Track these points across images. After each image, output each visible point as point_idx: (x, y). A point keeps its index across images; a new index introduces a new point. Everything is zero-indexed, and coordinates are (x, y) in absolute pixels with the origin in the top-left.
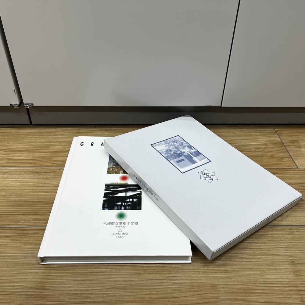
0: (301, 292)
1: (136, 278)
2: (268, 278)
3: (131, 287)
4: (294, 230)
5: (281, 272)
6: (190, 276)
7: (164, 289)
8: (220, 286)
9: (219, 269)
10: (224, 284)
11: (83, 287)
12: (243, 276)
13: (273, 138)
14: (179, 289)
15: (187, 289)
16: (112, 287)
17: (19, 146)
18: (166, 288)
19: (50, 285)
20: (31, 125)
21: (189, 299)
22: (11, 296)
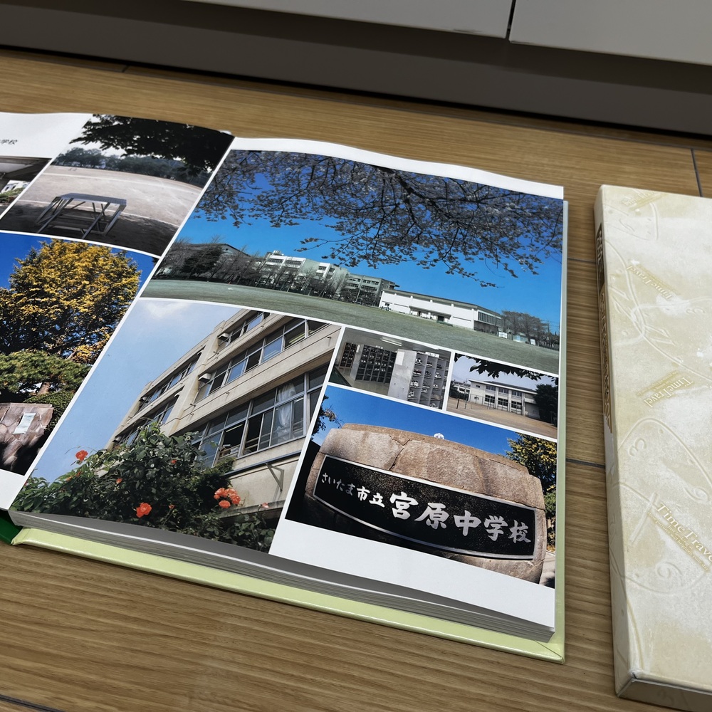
7: (29, 588)
8: (229, 621)
10: (246, 619)
13: (673, 176)
14: (77, 599)
15: (107, 604)
21: (91, 640)
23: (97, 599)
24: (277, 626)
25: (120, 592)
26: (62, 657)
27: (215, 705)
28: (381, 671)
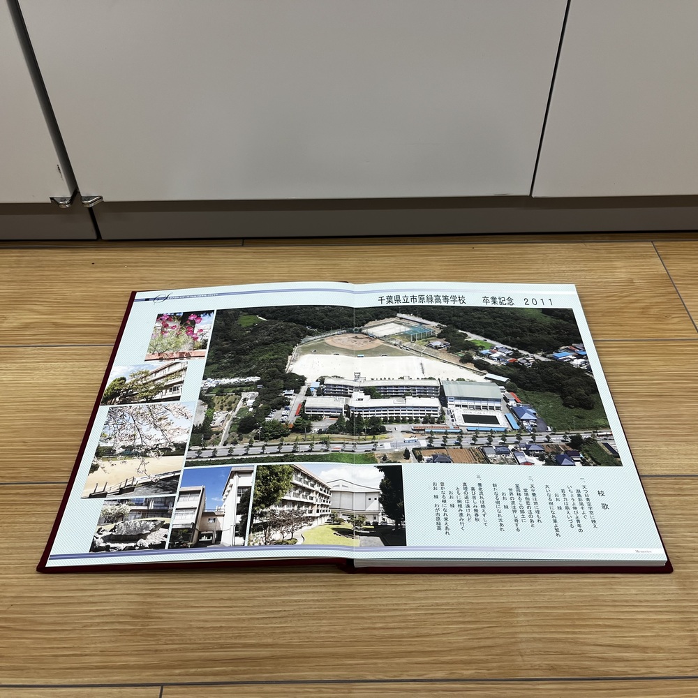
0: (691, 623)
1: (342, 594)
2: (622, 593)
3: (332, 612)
4: (685, 486)
6: (457, 590)
7: (401, 618)
8: (520, 611)
10: (528, 607)
11: (231, 614)
12: (570, 589)
13: (648, 265)
14: (431, 618)
15: (449, 617)
16: (291, 613)
17: (76, 293)
18: (405, 615)
19: (162, 608)
20: (98, 240)
21: (452, 639)
22: (83, 632)
23: (443, 616)
24: (547, 607)
25: (453, 609)
26: (441, 651)
27: (537, 656)
28: (613, 619)
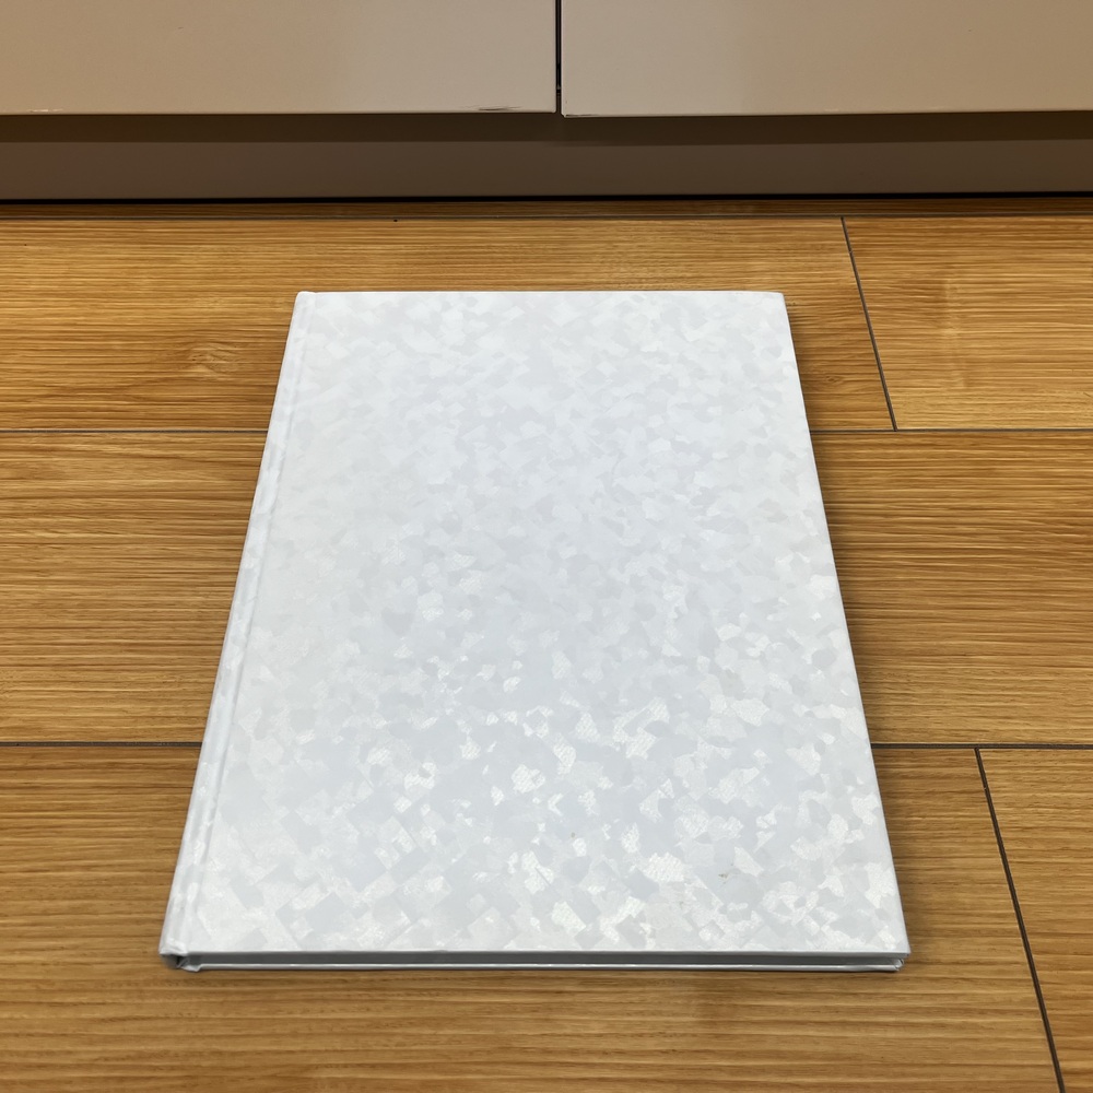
2: (568, 1031)
5: (641, 1003)
6: (197, 1019)
7: (48, 1088)
8: (325, 1074)
9: (345, 981)
12: (453, 1019)
13: (820, 268)
18: (60, 1082)
23: (144, 1085)
24: (389, 1066)
